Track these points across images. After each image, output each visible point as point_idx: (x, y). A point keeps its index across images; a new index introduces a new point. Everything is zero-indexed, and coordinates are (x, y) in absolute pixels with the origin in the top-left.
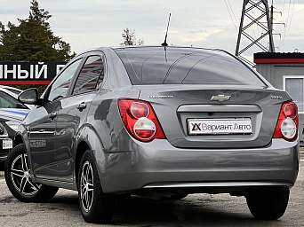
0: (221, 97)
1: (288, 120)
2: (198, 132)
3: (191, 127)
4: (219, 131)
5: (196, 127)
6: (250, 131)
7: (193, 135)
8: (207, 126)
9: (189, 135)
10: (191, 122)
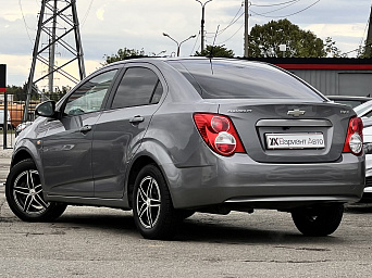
0: (297, 111)
1: (355, 135)
2: (276, 146)
3: (270, 142)
4: (295, 146)
5: (274, 141)
6: (323, 146)
7: (272, 149)
8: (284, 140)
9: (267, 149)
10: (269, 137)
